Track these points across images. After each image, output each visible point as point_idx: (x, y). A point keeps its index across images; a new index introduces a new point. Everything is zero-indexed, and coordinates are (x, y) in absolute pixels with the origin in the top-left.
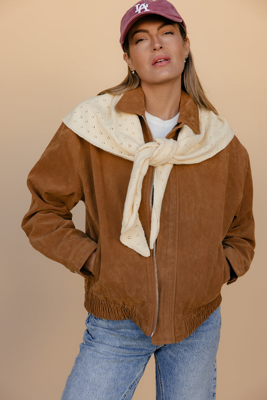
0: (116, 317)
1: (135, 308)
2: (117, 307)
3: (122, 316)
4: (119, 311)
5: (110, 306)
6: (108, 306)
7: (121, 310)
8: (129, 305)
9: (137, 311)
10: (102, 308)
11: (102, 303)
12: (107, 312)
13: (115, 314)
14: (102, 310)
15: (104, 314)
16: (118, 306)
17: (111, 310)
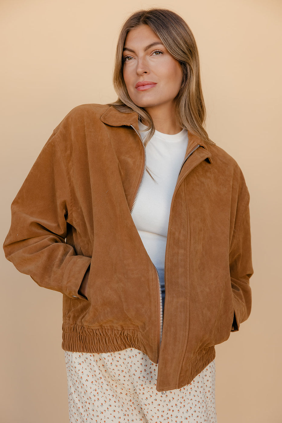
0: (115, 347)
1: (136, 332)
2: (115, 335)
3: (122, 345)
4: (118, 339)
5: (106, 334)
6: (104, 335)
7: (121, 337)
8: (130, 330)
9: (140, 336)
10: (98, 340)
11: (96, 333)
12: (103, 344)
13: (114, 343)
14: (97, 343)
15: (100, 347)
16: (116, 332)
17: (108, 340)
